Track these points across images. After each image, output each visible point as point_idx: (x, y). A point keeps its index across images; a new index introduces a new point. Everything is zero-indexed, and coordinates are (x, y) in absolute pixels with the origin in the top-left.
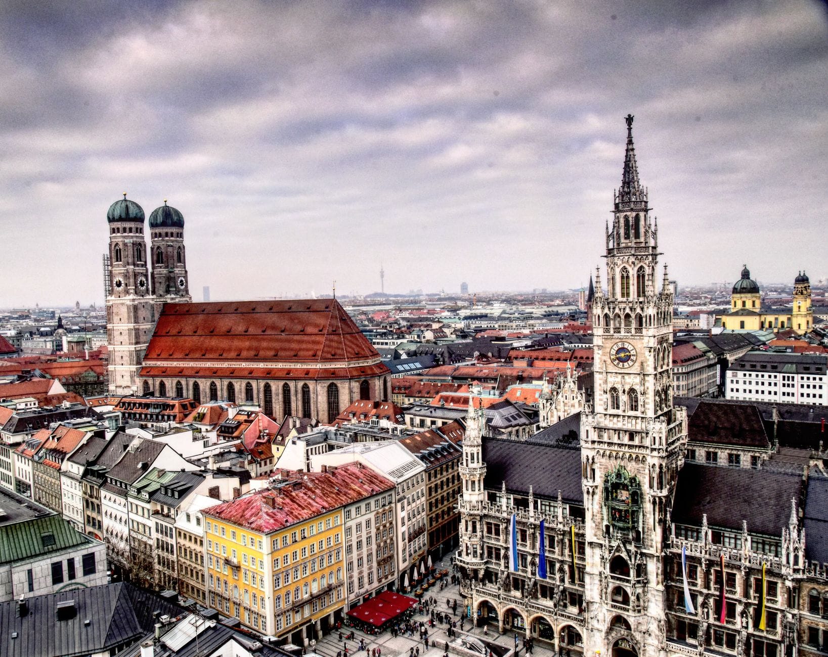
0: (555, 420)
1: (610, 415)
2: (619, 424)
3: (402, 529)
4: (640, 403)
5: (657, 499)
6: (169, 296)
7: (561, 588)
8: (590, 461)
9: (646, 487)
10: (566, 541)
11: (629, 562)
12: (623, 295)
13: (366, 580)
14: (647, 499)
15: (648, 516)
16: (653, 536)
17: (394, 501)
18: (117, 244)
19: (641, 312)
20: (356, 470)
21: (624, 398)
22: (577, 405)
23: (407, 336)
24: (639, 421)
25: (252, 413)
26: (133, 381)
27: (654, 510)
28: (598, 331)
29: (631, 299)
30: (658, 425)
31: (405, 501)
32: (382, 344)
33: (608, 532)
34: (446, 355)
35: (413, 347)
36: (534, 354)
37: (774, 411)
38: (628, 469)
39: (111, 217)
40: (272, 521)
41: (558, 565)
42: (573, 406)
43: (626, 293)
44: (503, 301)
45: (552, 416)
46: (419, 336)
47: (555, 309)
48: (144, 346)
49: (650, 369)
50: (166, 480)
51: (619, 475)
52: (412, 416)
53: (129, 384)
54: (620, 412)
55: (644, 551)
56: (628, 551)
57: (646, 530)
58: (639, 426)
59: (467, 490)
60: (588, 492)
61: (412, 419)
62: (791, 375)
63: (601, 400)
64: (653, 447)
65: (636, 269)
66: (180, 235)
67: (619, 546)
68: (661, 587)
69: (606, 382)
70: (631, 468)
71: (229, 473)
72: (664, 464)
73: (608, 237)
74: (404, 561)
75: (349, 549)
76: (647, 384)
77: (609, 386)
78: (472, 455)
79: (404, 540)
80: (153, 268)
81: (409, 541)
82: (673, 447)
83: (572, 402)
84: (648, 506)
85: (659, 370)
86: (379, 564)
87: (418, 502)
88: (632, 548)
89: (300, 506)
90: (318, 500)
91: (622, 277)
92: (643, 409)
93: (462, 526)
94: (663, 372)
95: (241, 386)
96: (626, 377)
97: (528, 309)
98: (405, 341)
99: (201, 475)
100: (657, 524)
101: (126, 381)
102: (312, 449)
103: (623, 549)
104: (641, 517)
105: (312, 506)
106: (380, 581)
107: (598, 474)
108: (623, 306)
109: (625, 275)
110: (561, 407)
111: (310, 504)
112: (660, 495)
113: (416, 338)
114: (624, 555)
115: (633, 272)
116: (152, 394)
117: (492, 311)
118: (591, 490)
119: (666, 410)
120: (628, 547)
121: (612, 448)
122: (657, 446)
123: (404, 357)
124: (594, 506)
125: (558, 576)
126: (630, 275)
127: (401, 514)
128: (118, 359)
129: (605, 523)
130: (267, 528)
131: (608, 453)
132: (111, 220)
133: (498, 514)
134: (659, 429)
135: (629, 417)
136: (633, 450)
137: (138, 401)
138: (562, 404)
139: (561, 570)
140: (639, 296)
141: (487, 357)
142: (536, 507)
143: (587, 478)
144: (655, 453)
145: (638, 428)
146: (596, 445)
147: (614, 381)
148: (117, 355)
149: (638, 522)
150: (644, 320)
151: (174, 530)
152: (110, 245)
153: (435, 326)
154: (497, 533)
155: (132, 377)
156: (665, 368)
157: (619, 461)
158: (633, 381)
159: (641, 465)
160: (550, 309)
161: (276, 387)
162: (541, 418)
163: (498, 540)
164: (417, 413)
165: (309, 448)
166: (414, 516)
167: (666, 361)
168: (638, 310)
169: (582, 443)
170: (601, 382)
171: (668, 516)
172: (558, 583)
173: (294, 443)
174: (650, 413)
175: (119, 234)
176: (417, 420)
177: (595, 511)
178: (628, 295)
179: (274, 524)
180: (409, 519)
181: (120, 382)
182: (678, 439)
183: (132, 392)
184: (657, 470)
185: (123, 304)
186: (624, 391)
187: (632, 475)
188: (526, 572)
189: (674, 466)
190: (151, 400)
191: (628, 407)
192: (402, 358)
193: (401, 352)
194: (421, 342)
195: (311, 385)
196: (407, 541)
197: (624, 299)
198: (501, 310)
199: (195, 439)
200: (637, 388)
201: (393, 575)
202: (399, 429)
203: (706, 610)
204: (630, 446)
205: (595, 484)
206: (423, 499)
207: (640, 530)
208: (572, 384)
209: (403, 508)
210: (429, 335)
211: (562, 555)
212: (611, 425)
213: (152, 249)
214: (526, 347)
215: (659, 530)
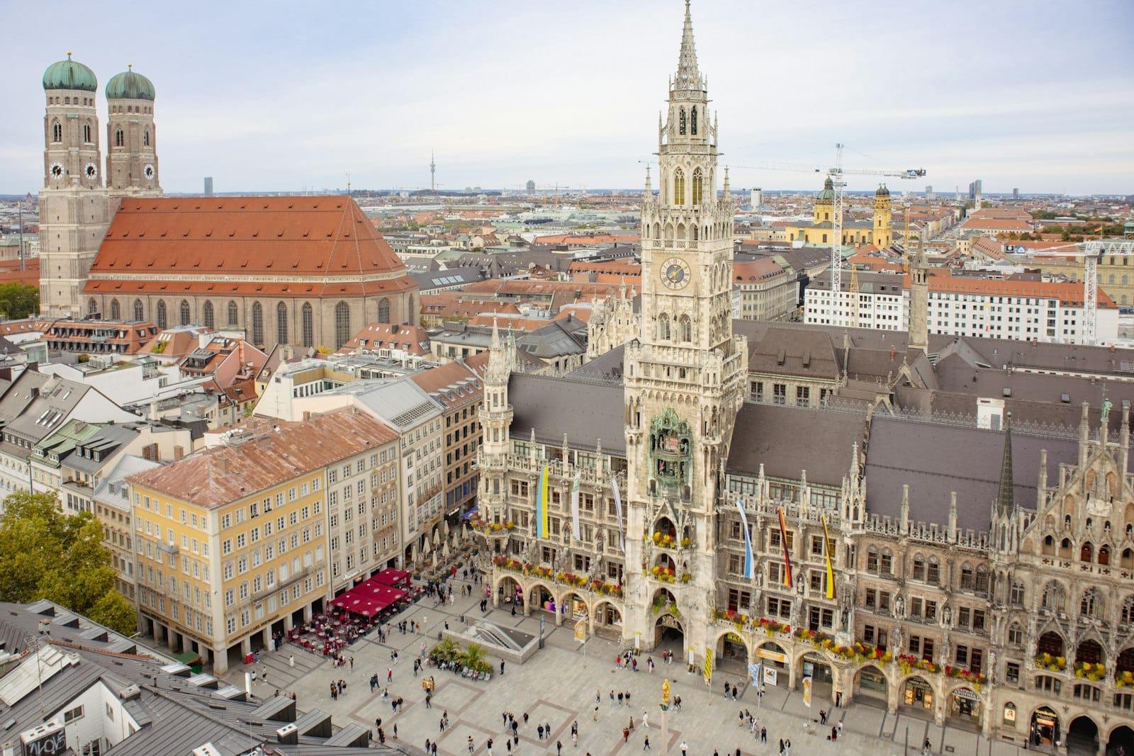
0: (607, 349)
1: (659, 347)
2: (669, 358)
3: (407, 491)
4: (693, 332)
5: (709, 448)
6: (130, 188)
7: (599, 557)
8: (635, 402)
9: (697, 434)
10: (606, 500)
11: (675, 524)
12: (677, 202)
13: (357, 558)
14: (698, 448)
15: (699, 468)
16: (704, 492)
17: (397, 455)
18: (55, 119)
19: (696, 223)
20: (349, 418)
21: (675, 326)
22: (632, 331)
23: (451, 243)
24: (692, 354)
25: (231, 340)
26: (74, 300)
27: (706, 461)
28: (647, 244)
29: (685, 207)
30: (712, 360)
31: (414, 455)
32: (419, 252)
33: (653, 488)
34: (494, 266)
35: (456, 256)
36: (599, 267)
37: (846, 337)
38: (678, 412)
39: (48, 84)
40: (223, 490)
41: (595, 530)
42: (627, 332)
43: (680, 200)
44: (573, 204)
45: (603, 345)
46: (465, 243)
47: (630, 214)
48: (92, 254)
49: (705, 292)
50: (84, 438)
51: (666, 421)
52: (439, 343)
53: (68, 302)
54: (669, 343)
55: (694, 510)
56: (675, 511)
57: (696, 485)
58: (690, 360)
59: (488, 440)
60: (631, 441)
61: (439, 347)
62: (868, 295)
63: (648, 328)
64: (707, 385)
65: (692, 171)
66: (150, 110)
67: (665, 505)
68: (711, 552)
69: (655, 306)
70: (681, 411)
71: (178, 424)
72: (718, 407)
73: (662, 131)
74: (411, 530)
75: (334, 521)
76: (701, 310)
77: (659, 311)
78: (496, 396)
79: (411, 503)
80: (110, 151)
81: (419, 504)
82: (730, 384)
83: (627, 327)
84: (699, 456)
85: (717, 292)
86: (376, 536)
87: (432, 455)
88: (680, 506)
89: (264, 468)
90: (292, 458)
91: (676, 180)
92: (696, 340)
93: (481, 485)
94: (721, 295)
95: (221, 305)
96: (679, 300)
97: (600, 213)
98: (448, 248)
99: (134, 429)
100: (708, 478)
101: (65, 299)
102: (301, 389)
103: (670, 509)
104: (691, 470)
105: (282, 467)
106: (377, 558)
107: (643, 419)
108: (675, 214)
109: (679, 177)
110: (613, 333)
111: (279, 464)
112: (713, 443)
113: (462, 246)
114: (671, 517)
115: (688, 175)
116: (98, 317)
117: (559, 215)
118: (634, 439)
119: (723, 340)
120: (676, 506)
121: (660, 387)
122: (710, 385)
123: (443, 268)
124: (639, 457)
125: (595, 542)
126: (685, 177)
127: (407, 472)
128: (54, 271)
129: (651, 478)
130: (214, 501)
131: (655, 393)
132: (48, 86)
133: (525, 470)
134: (713, 364)
135: (680, 349)
136: (684, 390)
137: (77, 326)
138: (615, 330)
139: (599, 536)
140: (695, 203)
141: (544, 270)
142: (571, 460)
143: (630, 423)
144: (708, 393)
145: (691, 363)
146: (642, 384)
147: (664, 305)
148: (53, 265)
149: (687, 476)
150: (699, 232)
151: (92, 504)
152: (46, 120)
153: (486, 231)
154: (525, 494)
155: (72, 294)
156: (724, 290)
157: (668, 402)
158: (686, 306)
159: (693, 407)
160: (625, 214)
161: (269, 307)
162: (590, 347)
163: (525, 502)
164: (446, 339)
165: (298, 387)
166: (426, 473)
167: (725, 282)
168: (693, 221)
169: (626, 381)
170: (649, 306)
171: (722, 467)
172: (595, 552)
173: (278, 380)
174: (705, 345)
175: (58, 106)
176: (446, 348)
177: (639, 463)
178: (682, 202)
179: (225, 495)
180: (419, 477)
181: (56, 300)
182: (737, 375)
183: (68, 315)
184: (711, 413)
185: (61, 197)
186: (675, 319)
187: (681, 419)
188: (558, 540)
189: (731, 406)
190: (94, 324)
191: (680, 337)
192: (441, 269)
193: (440, 262)
194: (467, 250)
195: (314, 303)
196: (415, 504)
197: (678, 207)
198: (569, 215)
199: (146, 377)
200: (690, 313)
201: (395, 549)
202: (414, 362)
203: (760, 575)
204: (681, 385)
205: (640, 431)
206: (439, 450)
207: (690, 485)
208: (627, 305)
209: (410, 464)
210: (478, 242)
211: (601, 517)
212: (659, 359)
213: (109, 127)
214: (591, 258)
215: (711, 485)
